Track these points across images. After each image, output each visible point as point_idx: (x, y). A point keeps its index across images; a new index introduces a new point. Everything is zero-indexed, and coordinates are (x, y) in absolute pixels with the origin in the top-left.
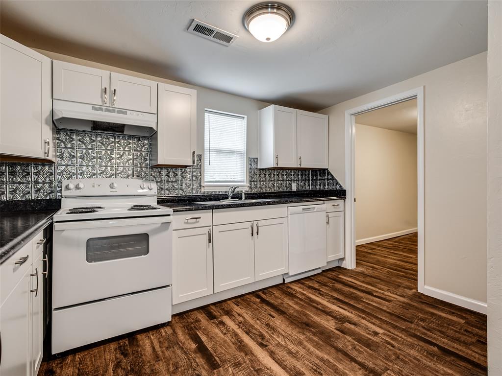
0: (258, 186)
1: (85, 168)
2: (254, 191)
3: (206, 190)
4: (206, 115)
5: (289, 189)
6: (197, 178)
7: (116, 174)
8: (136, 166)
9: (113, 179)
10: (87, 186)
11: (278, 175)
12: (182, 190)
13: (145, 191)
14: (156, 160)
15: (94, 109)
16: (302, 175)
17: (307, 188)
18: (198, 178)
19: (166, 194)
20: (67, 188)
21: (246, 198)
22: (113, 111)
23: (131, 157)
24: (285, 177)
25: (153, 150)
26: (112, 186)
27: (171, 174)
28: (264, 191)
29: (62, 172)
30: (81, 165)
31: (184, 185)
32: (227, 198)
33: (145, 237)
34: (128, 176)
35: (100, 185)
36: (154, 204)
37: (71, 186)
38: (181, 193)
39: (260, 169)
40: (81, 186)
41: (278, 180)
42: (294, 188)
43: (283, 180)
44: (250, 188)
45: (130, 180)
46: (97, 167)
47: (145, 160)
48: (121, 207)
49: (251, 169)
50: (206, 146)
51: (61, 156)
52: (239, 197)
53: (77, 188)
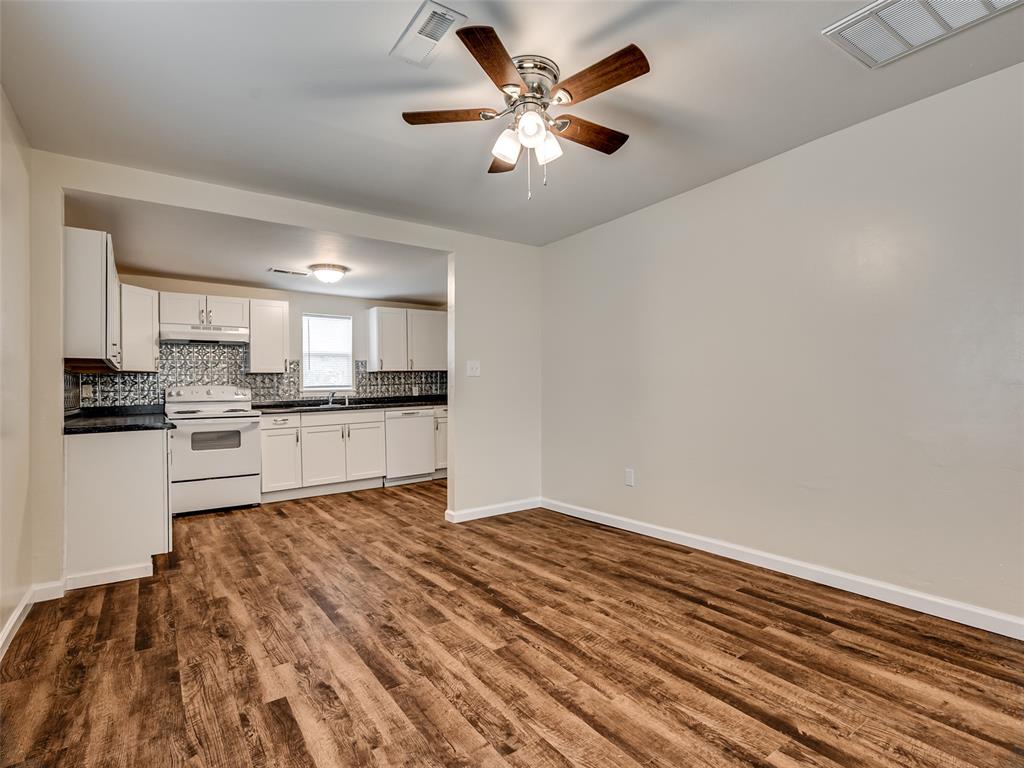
0: (368, 391)
1: (183, 377)
2: (362, 396)
3: (303, 396)
4: (305, 319)
5: (409, 394)
6: (294, 383)
7: (212, 382)
8: (231, 373)
9: (208, 387)
10: (187, 393)
11: (393, 379)
12: (278, 395)
13: (241, 397)
14: (249, 367)
15: (193, 328)
16: (426, 378)
17: (434, 392)
18: (297, 384)
19: (257, 402)
20: (170, 395)
21: (350, 403)
22: (210, 329)
23: (224, 365)
24: (403, 380)
25: (246, 360)
26: (208, 393)
27: (267, 380)
28: (375, 395)
29: (164, 381)
30: (180, 375)
31: (280, 392)
32: (327, 403)
33: (237, 433)
34: (223, 383)
35: (199, 392)
36: (248, 407)
37: (173, 393)
38: (278, 399)
39: (370, 373)
40: (182, 393)
41: (394, 384)
42: (416, 392)
43: (388, 385)
44: (358, 393)
45: (225, 387)
46: (194, 375)
47: (240, 367)
48: (219, 410)
49: (358, 373)
50: (305, 350)
51: (163, 367)
52: (341, 401)
53: (178, 394)
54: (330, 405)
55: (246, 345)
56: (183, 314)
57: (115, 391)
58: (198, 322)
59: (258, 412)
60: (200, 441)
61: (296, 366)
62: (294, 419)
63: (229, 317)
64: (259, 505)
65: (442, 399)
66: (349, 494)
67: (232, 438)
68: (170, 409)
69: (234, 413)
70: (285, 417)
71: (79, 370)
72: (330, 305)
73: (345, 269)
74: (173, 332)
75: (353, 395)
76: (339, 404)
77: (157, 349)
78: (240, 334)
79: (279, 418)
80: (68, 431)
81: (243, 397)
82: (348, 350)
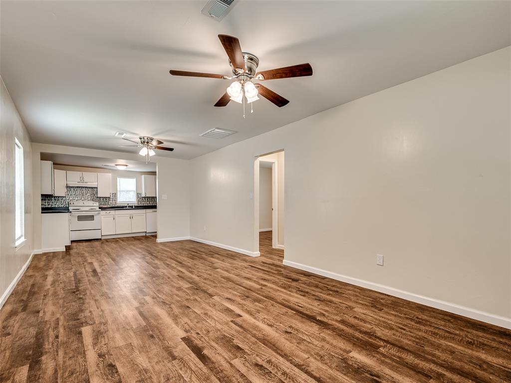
0: (142, 203)
1: (75, 198)
2: (140, 205)
3: (117, 205)
6: (114, 200)
7: (85, 200)
8: (92, 197)
10: (76, 203)
13: (95, 205)
14: (98, 195)
15: (78, 182)
16: (153, 199)
17: (154, 204)
18: (116, 201)
19: (101, 206)
20: (70, 204)
21: (135, 207)
22: (84, 182)
23: (89, 194)
25: (97, 193)
26: (83, 203)
27: (104, 199)
28: (145, 205)
29: (68, 199)
31: (109, 203)
33: (93, 216)
35: (80, 203)
36: (97, 208)
38: (108, 206)
39: (143, 197)
44: (138, 204)
45: (90, 201)
46: (79, 197)
47: (95, 195)
48: (87, 209)
49: (138, 197)
50: (118, 189)
51: (68, 195)
52: (132, 207)
53: (73, 204)
54: (127, 208)
55: (97, 188)
56: (75, 178)
57: (52, 202)
58: (80, 181)
59: (100, 210)
60: (80, 218)
61: (115, 195)
62: (113, 212)
63: (90, 179)
64: (101, 239)
65: (155, 207)
66: (133, 237)
67: (91, 218)
68: (70, 208)
69: (92, 210)
70: (109, 211)
71: (45, 197)
72: (128, 174)
73: (127, 166)
74: (71, 184)
75: (136, 205)
76: (131, 208)
77: (66, 189)
78: (94, 185)
79: (108, 212)
80: (42, 213)
81: (96, 205)
82: (135, 189)
